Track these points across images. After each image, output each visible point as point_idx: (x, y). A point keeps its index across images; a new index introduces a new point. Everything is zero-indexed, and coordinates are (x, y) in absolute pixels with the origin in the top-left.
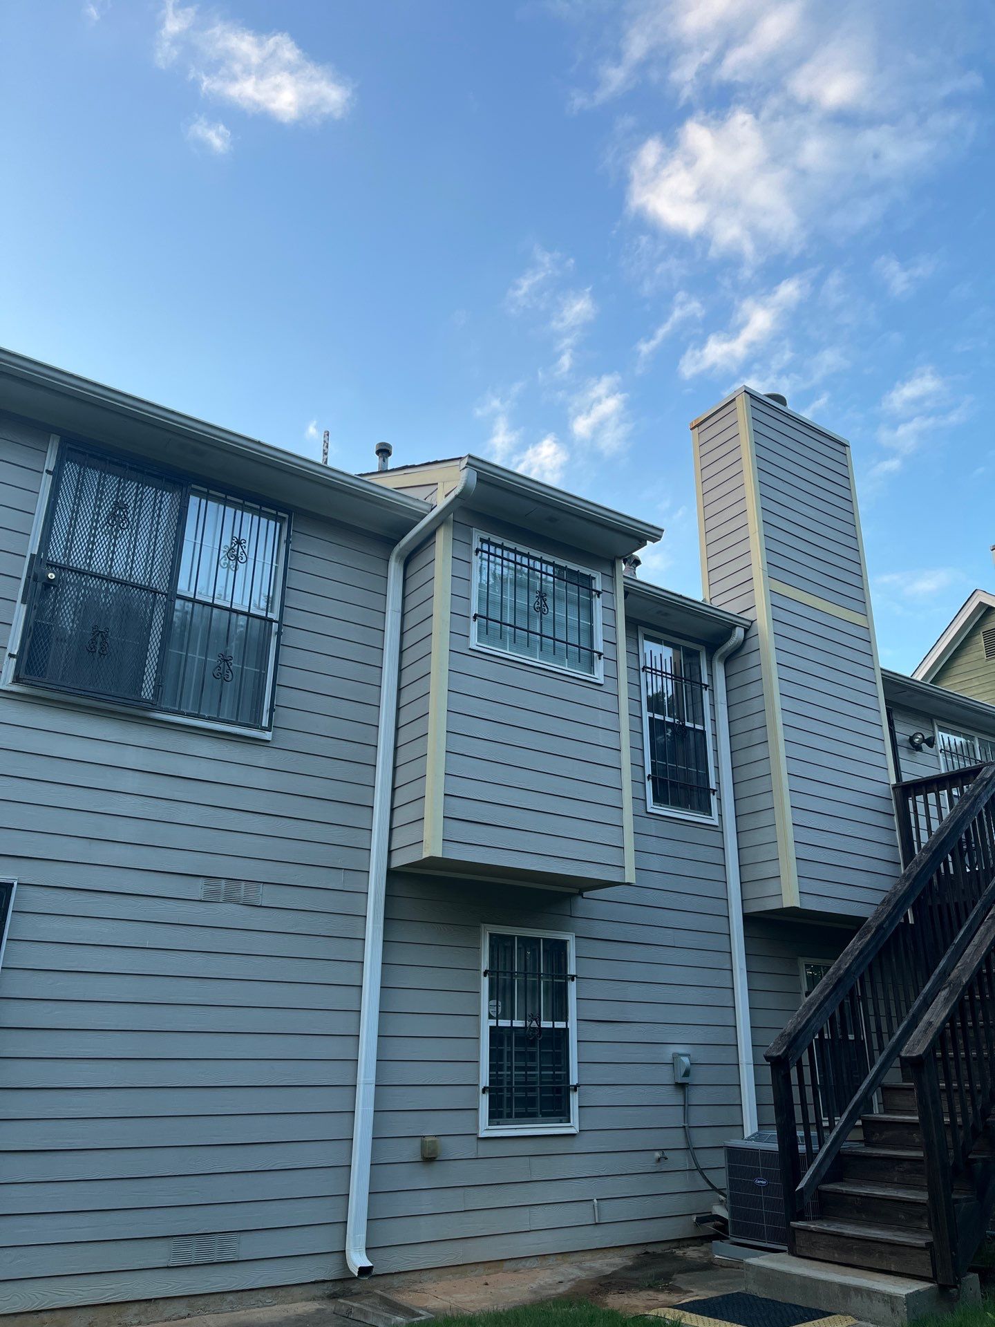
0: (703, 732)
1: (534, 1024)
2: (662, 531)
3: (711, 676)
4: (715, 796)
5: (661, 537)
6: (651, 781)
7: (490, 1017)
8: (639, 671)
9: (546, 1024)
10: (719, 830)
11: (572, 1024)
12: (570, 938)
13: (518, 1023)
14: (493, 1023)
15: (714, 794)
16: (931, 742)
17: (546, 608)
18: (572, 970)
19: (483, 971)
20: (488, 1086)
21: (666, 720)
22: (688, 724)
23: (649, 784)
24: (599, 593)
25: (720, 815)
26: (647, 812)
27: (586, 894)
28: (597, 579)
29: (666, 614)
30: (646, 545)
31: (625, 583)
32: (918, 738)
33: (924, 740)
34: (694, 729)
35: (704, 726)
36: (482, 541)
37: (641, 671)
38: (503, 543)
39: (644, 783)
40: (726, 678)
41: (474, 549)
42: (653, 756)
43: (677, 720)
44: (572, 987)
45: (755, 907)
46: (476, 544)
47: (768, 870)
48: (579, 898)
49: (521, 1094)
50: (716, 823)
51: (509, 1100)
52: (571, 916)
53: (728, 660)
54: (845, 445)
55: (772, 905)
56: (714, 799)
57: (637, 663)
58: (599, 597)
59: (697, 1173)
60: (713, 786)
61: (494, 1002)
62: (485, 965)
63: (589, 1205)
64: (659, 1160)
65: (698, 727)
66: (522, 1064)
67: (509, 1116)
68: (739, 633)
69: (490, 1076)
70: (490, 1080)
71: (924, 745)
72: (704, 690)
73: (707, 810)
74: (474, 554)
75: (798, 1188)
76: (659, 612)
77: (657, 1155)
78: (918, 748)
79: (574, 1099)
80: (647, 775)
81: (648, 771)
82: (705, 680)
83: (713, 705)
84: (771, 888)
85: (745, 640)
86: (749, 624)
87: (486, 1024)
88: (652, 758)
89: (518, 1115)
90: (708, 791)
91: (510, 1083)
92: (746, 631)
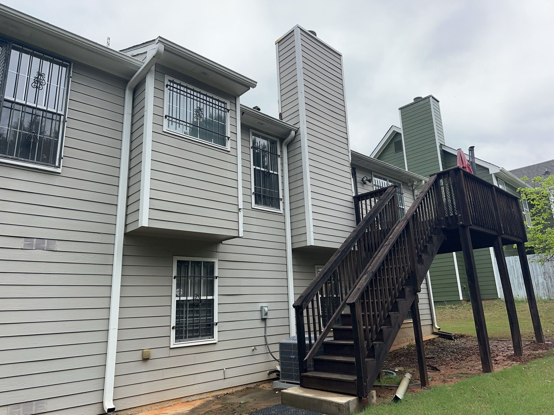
0: (277, 175)
1: (198, 298)
2: (257, 83)
3: (281, 152)
4: (282, 202)
5: (256, 85)
6: (254, 195)
7: (177, 296)
8: (250, 148)
9: (203, 298)
10: (283, 215)
11: (216, 297)
12: (216, 261)
13: (190, 298)
14: (178, 299)
15: (281, 201)
16: (370, 181)
17: (202, 115)
18: (216, 274)
19: (173, 276)
20: (175, 326)
21: (261, 169)
22: (271, 171)
23: (253, 197)
24: (228, 110)
25: (284, 209)
26: (252, 208)
27: (223, 242)
28: (228, 104)
29: (262, 124)
30: (249, 89)
31: (241, 107)
32: (365, 179)
33: (367, 180)
34: (273, 174)
35: (278, 172)
36: (169, 81)
38: (180, 83)
39: (251, 196)
40: (288, 152)
41: (165, 85)
42: (255, 185)
43: (266, 170)
44: (216, 282)
45: (297, 246)
46: (167, 82)
47: (302, 231)
48: (221, 244)
49: (192, 328)
50: (282, 212)
51: (186, 331)
52: (216, 252)
53: (288, 146)
54: (340, 55)
55: (302, 245)
57: (249, 145)
58: (228, 112)
59: (270, 354)
60: (281, 197)
61: (178, 290)
62: (175, 274)
64: (253, 350)
65: (275, 173)
66: (192, 315)
67: (186, 337)
68: (293, 133)
69: (176, 321)
70: (176, 323)
71: (367, 182)
72: (278, 158)
73: (278, 207)
74: (165, 87)
75: (305, 359)
76: (258, 123)
77: (253, 348)
78: (365, 183)
79: (216, 329)
80: (252, 193)
81: (253, 191)
82: (279, 153)
83: (282, 164)
84: (302, 238)
85: (295, 136)
86: (297, 129)
87: (175, 299)
89: (189, 337)
90: (278, 199)
91: (186, 324)
92: (296, 133)
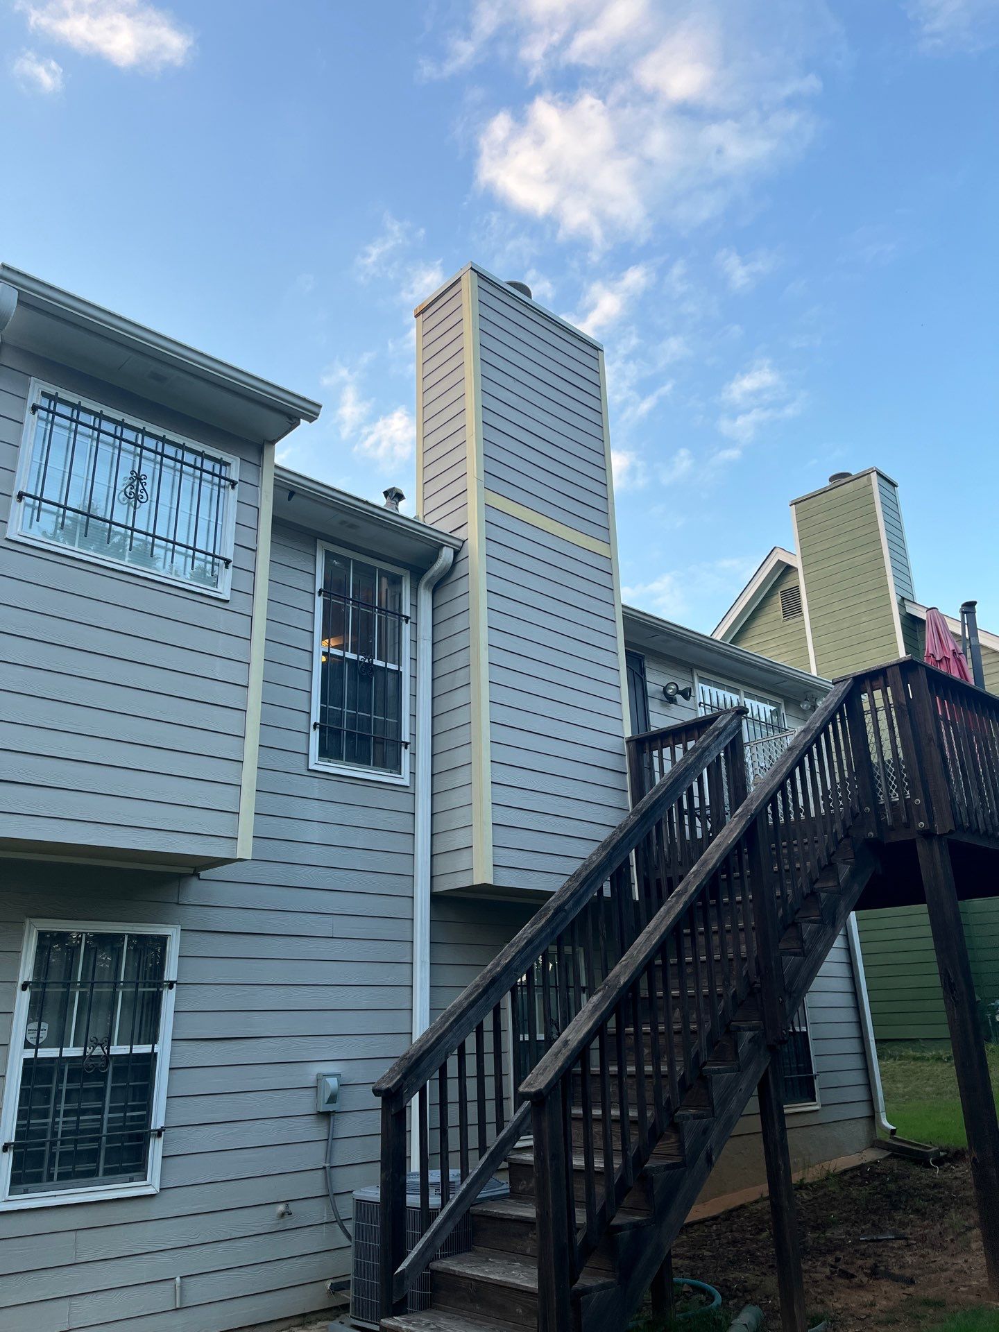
0: (398, 674)
1: (98, 1051)
2: (320, 407)
3: (415, 606)
4: (408, 751)
5: (318, 415)
6: (318, 730)
7: (27, 1045)
8: (314, 594)
9: (118, 1050)
10: (409, 791)
11: (163, 1048)
12: (173, 934)
13: (72, 1051)
14: (30, 1054)
15: (406, 748)
16: (686, 694)
17: (144, 494)
18: (171, 973)
19: (20, 982)
20: (13, 1141)
21: (346, 656)
22: (377, 662)
23: (315, 736)
24: (233, 484)
25: (413, 773)
26: (309, 770)
27: (203, 874)
28: (233, 466)
29: (352, 526)
30: (299, 424)
31: (275, 475)
32: (671, 688)
33: (678, 692)
34: (385, 669)
35: (399, 665)
36: (44, 394)
37: (317, 595)
38: (80, 402)
39: (309, 734)
40: (433, 609)
41: (29, 405)
42: (323, 700)
43: (361, 657)
44: (169, 999)
45: (445, 885)
46: (34, 398)
47: (459, 840)
48: (195, 880)
49: (70, 1147)
50: (406, 782)
51: (53, 1155)
52: (178, 904)
53: (437, 587)
54: (598, 349)
55: (462, 882)
56: (405, 755)
57: (312, 586)
58: (233, 487)
59: (337, 1225)
60: (406, 737)
61: (34, 1026)
62: (26, 972)
63: (169, 1285)
64: (283, 1215)
65: (393, 667)
66: (74, 1106)
67: (50, 1178)
68: (447, 555)
69: (18, 1126)
70: (17, 1132)
71: (679, 697)
72: (404, 623)
73: (396, 767)
74: (28, 412)
75: (400, 1269)
76: (343, 523)
77: (281, 1208)
78: (671, 700)
79: (156, 1149)
80: (312, 723)
81: (316, 717)
82: (406, 611)
83: (415, 642)
84: (462, 861)
85: (454, 563)
86: (460, 544)
87: (18, 1056)
88: (321, 703)
89: (62, 1176)
90: (398, 744)
91: (55, 1134)
92: (456, 553)
